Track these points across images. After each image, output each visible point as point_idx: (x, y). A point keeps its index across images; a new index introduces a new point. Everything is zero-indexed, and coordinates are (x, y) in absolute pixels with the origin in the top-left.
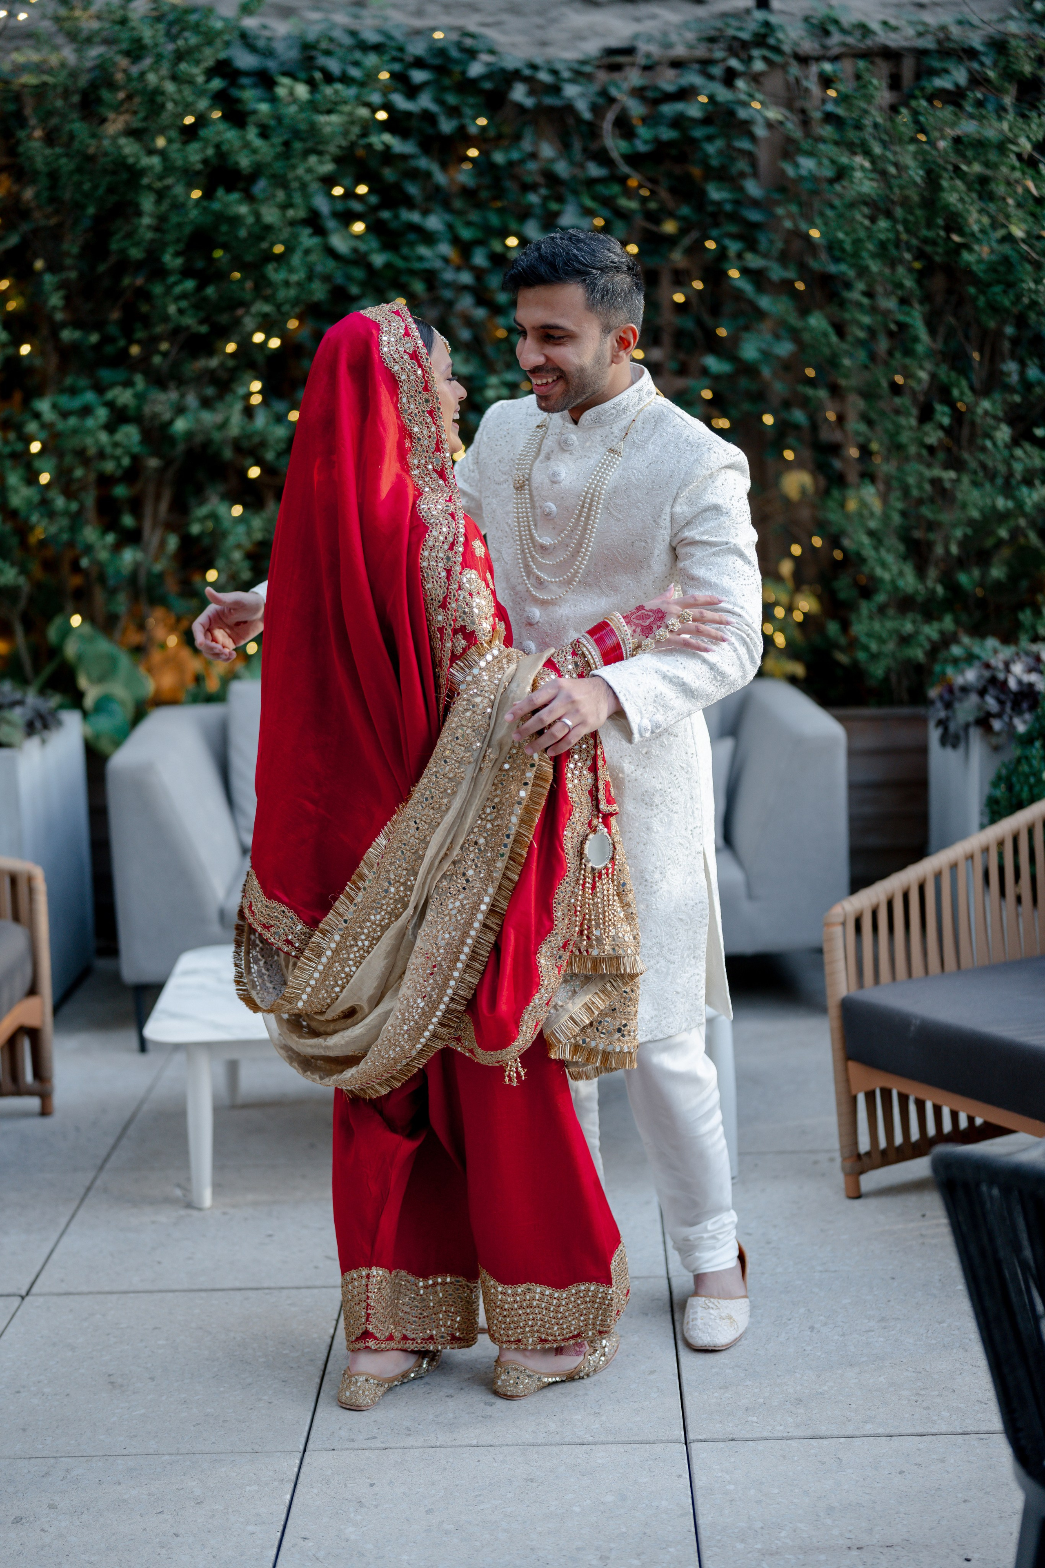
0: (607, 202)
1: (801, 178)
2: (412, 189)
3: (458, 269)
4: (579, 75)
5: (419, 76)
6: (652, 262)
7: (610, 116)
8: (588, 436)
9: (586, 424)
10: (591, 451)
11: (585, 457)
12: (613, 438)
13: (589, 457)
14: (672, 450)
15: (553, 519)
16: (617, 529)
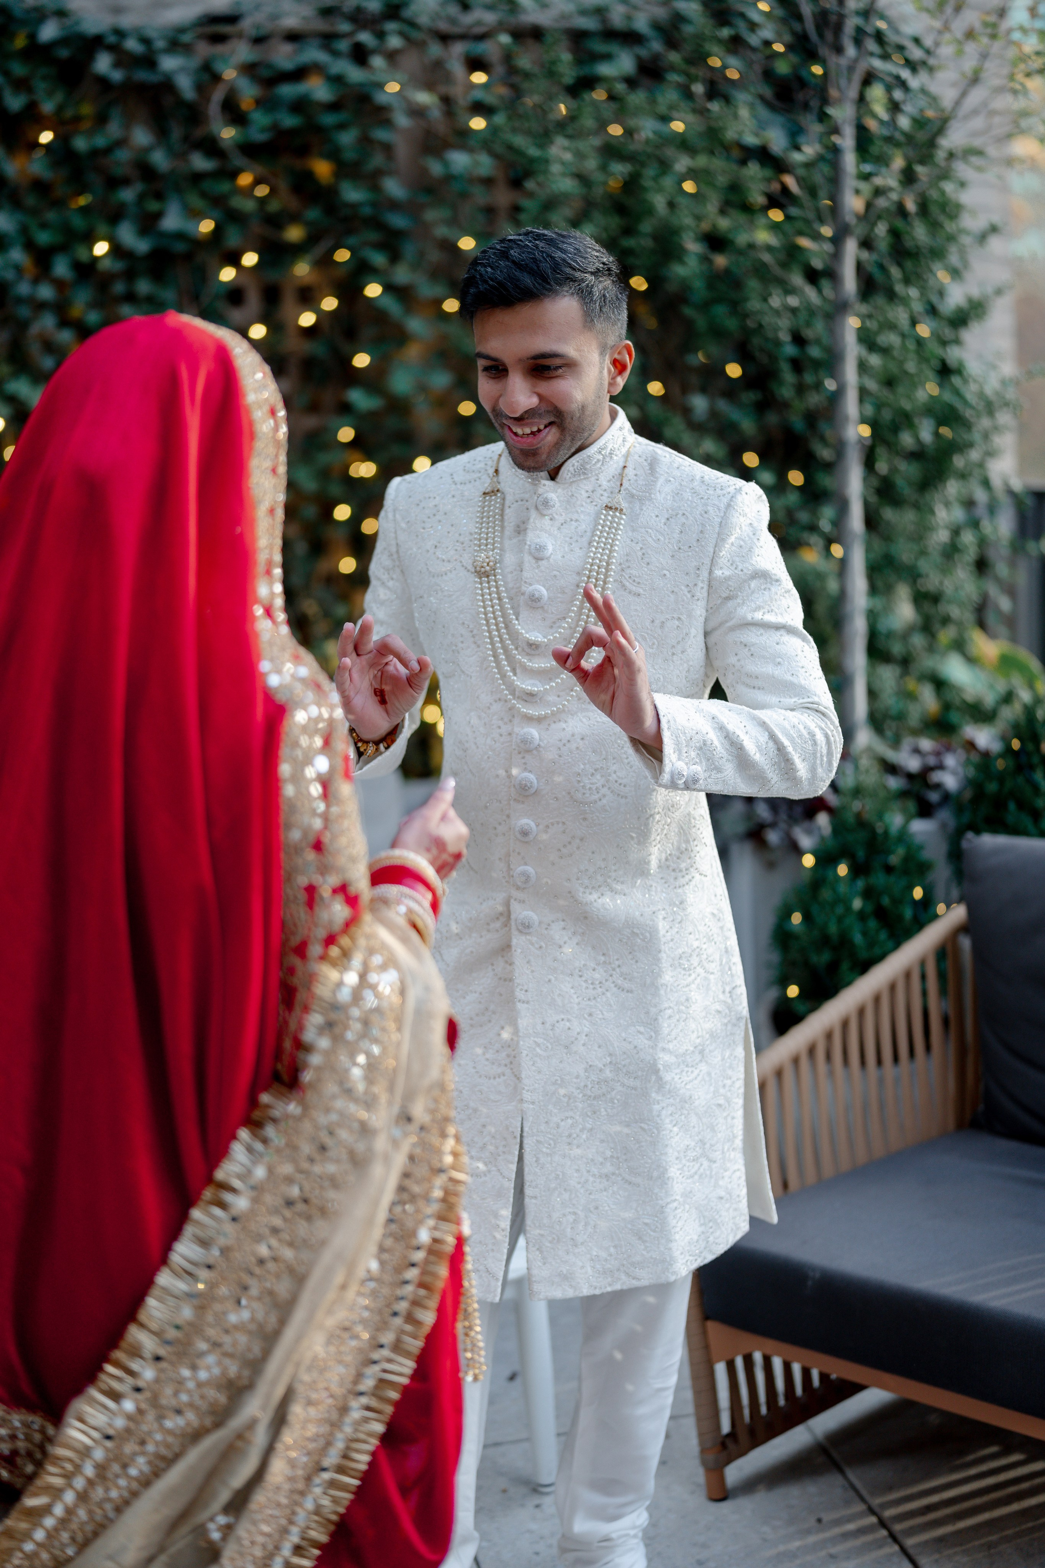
0: (217, 202)
1: (449, 178)
3: (36, 281)
4: (175, 45)
6: (272, 276)
7: (218, 95)
8: (570, 494)
9: (568, 477)
10: (577, 512)
11: (572, 520)
12: (602, 492)
13: (577, 521)
14: (690, 498)
15: (542, 607)
16: (638, 608)
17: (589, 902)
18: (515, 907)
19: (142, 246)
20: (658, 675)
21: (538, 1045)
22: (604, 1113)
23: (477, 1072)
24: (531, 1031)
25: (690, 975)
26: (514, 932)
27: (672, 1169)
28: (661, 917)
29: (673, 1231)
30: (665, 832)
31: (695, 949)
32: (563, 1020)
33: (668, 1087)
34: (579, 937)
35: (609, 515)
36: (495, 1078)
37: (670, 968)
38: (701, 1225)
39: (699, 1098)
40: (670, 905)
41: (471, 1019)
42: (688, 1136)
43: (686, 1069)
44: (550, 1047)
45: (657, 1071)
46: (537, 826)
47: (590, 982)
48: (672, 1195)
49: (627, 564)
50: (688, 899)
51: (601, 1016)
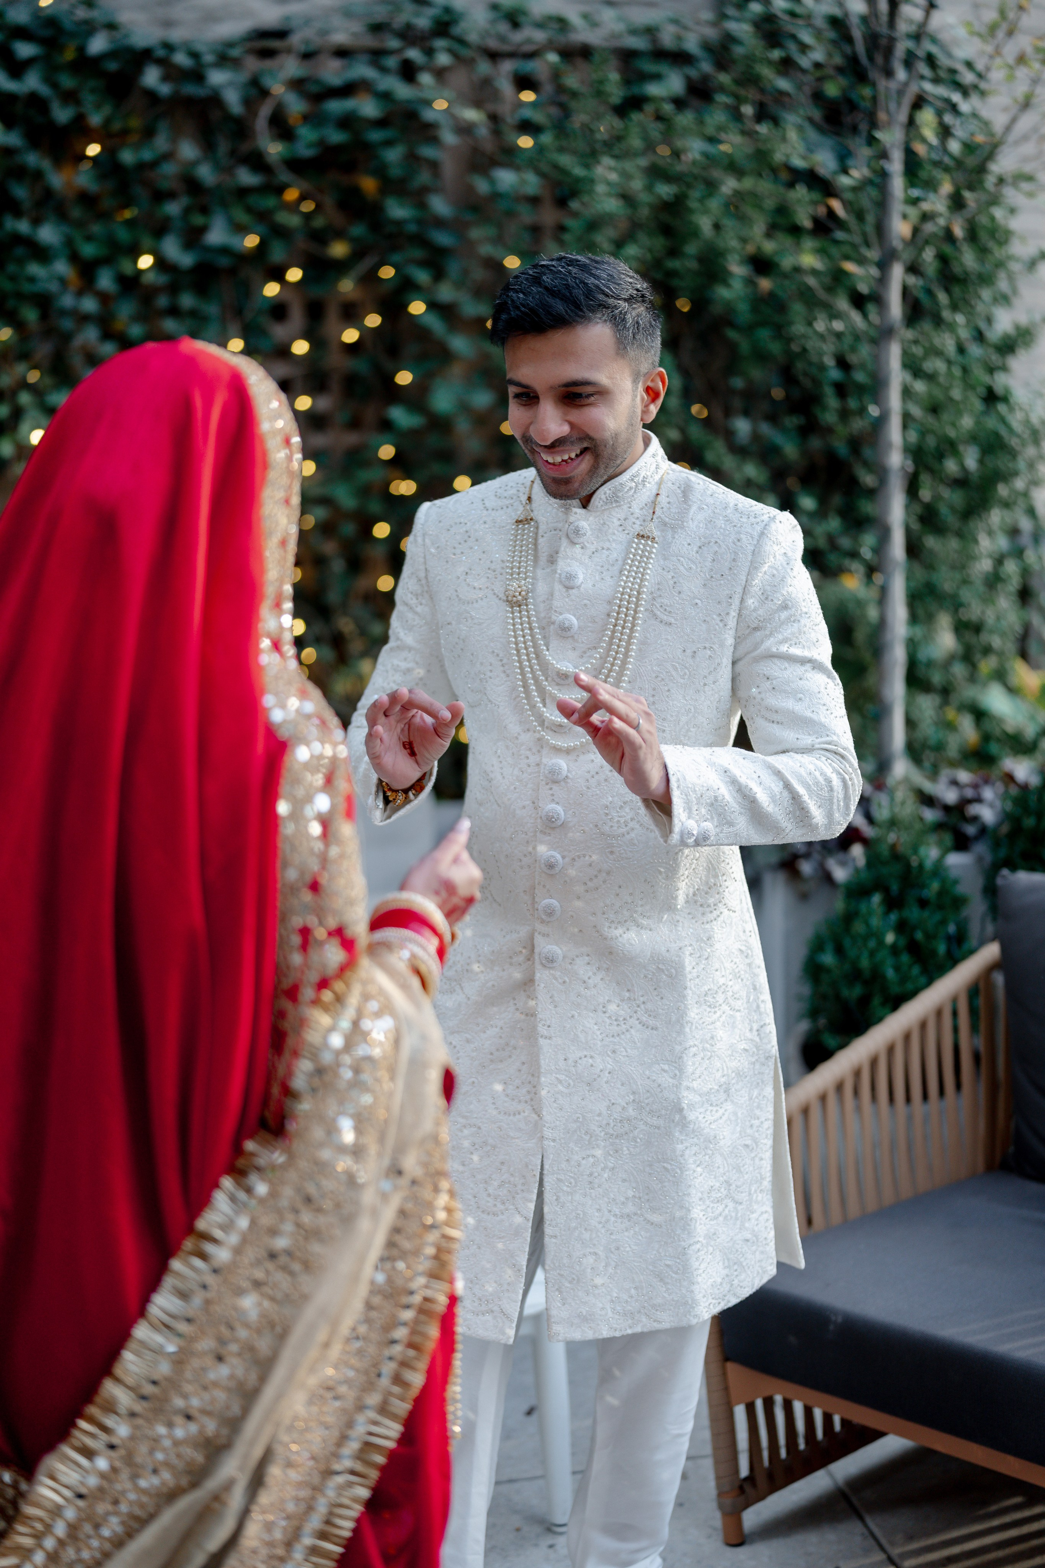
0: (263, 217)
1: (496, 196)
2: (20, 192)
3: (80, 293)
4: (224, 59)
5: (25, 50)
6: (316, 291)
7: (265, 111)
8: (602, 522)
9: (599, 505)
10: (609, 540)
11: (603, 549)
12: (634, 520)
13: (608, 549)
14: (723, 525)
15: (572, 637)
16: (669, 637)
17: (614, 937)
18: (539, 940)
19: (185, 260)
20: (689, 706)
21: (560, 1082)
22: (626, 1152)
23: (497, 1108)
24: (553, 1068)
25: (715, 1012)
26: (538, 966)
27: (695, 1210)
28: (688, 953)
29: (695, 1273)
30: (693, 866)
31: (721, 986)
32: (585, 1056)
33: (692, 1126)
34: (603, 972)
35: (641, 543)
36: (514, 1114)
37: (696, 1005)
38: (725, 1268)
39: (724, 1139)
40: (697, 941)
41: (492, 1054)
42: (712, 1177)
43: (710, 1108)
44: (572, 1084)
45: (681, 1110)
46: (563, 857)
47: (614, 1018)
48: (695, 1236)
49: (658, 593)
50: (715, 935)
51: (624, 1053)
